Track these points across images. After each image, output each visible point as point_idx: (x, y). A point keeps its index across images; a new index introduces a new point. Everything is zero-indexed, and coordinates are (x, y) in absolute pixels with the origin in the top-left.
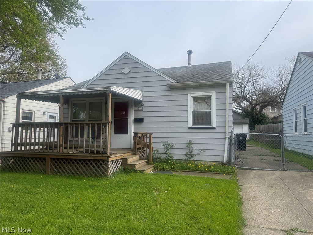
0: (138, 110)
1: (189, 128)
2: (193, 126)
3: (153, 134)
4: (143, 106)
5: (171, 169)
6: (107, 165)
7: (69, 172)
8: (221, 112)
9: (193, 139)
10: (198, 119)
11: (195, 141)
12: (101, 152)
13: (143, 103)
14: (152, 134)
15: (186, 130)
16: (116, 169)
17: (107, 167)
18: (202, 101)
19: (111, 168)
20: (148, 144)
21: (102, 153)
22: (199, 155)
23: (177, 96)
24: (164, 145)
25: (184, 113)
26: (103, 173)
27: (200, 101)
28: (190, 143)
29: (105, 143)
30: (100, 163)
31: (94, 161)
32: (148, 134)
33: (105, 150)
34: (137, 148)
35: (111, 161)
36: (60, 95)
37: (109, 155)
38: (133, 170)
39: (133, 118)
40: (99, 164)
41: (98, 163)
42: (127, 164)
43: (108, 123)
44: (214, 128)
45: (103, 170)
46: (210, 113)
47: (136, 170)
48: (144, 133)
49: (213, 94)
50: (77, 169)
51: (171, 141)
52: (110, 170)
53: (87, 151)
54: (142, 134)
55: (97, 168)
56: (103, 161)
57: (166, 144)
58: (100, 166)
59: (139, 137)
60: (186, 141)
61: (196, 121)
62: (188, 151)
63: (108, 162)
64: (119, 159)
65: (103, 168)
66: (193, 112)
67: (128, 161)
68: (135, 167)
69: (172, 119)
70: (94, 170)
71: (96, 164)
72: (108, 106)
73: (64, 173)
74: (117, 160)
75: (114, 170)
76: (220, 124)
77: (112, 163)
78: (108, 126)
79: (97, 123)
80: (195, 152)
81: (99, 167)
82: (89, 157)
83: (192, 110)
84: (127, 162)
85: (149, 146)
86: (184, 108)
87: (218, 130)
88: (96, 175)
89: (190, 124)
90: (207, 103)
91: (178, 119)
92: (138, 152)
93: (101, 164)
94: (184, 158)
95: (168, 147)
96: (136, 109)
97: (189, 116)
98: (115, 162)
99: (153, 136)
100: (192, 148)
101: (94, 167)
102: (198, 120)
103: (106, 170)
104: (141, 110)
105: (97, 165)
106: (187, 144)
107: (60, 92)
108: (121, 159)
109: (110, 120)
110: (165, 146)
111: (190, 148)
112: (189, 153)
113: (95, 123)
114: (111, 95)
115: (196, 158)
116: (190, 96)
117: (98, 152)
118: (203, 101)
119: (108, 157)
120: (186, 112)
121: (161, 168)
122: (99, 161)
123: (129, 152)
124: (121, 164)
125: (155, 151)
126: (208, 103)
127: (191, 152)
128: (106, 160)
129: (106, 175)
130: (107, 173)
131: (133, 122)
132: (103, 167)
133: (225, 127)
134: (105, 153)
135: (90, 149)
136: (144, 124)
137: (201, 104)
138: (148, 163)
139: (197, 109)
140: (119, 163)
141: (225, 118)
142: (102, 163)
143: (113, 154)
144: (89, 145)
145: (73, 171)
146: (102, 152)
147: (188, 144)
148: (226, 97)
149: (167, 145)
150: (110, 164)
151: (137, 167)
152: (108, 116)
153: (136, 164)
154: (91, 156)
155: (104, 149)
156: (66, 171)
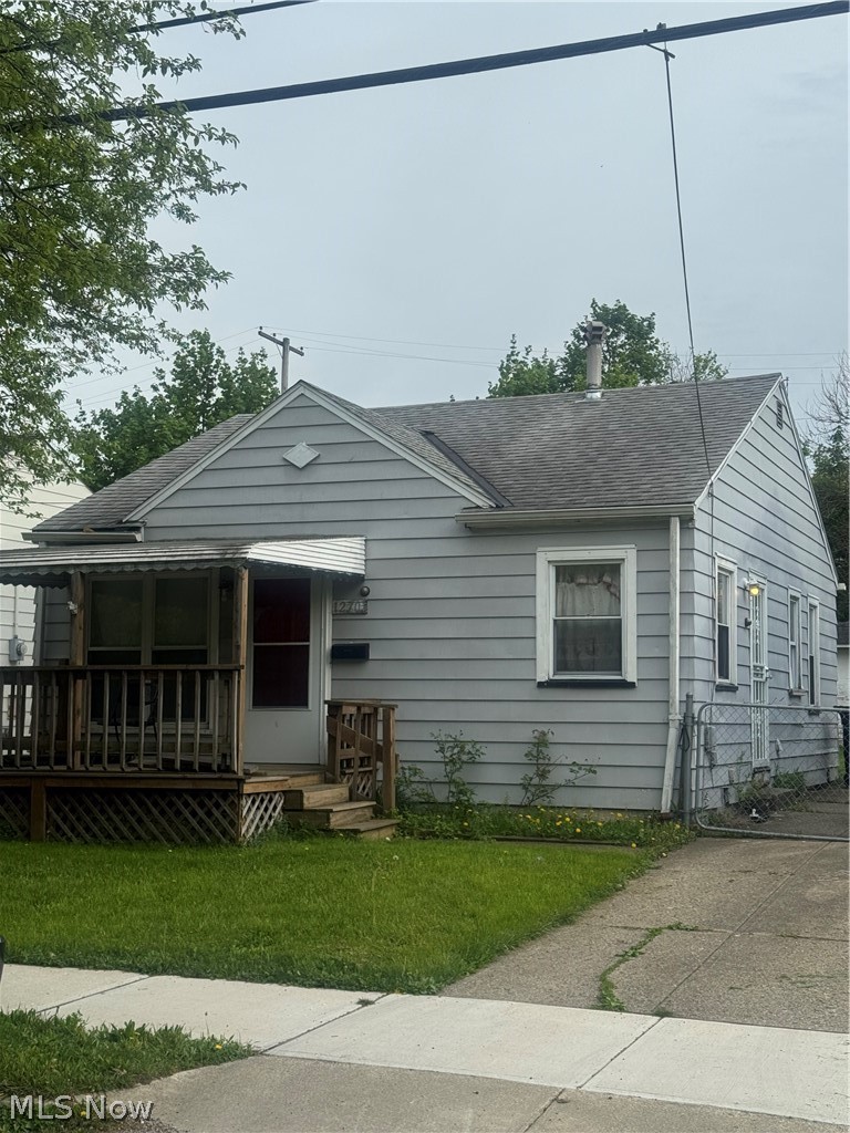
0: (348, 613)
1: (541, 685)
2: (556, 677)
3: (397, 706)
4: (369, 597)
5: (459, 832)
6: (236, 807)
7: (112, 832)
8: (655, 626)
9: (553, 728)
10: (575, 650)
11: (558, 734)
12: (215, 767)
13: (366, 584)
14: (392, 708)
15: (529, 691)
16: (267, 825)
17: (237, 814)
18: (590, 582)
19: (248, 820)
20: (381, 743)
21: (220, 770)
22: (570, 785)
23: (494, 559)
24: (442, 750)
25: (521, 628)
26: (224, 833)
27: (583, 580)
28: (541, 742)
29: (227, 738)
30: (214, 800)
31: (195, 793)
32: (382, 706)
33: (228, 761)
34: (342, 761)
35: (249, 795)
36: (72, 572)
37: (241, 774)
38: (324, 830)
39: (329, 644)
40: (209, 804)
41: (207, 801)
42: (302, 810)
43: (239, 671)
44: (631, 685)
45: (225, 823)
46: (618, 625)
47: (332, 831)
48: (364, 705)
49: (626, 553)
50: (140, 821)
51: (469, 734)
52: (247, 824)
53: (169, 765)
54: (359, 709)
55: (204, 817)
56: (225, 794)
57: (452, 744)
58: (214, 810)
59: (348, 718)
60: (526, 734)
61: (570, 657)
62: (531, 772)
63: (240, 795)
64: (275, 793)
65: (225, 817)
66: (555, 621)
67: (305, 802)
68: (328, 819)
69: (479, 649)
70: (194, 823)
71: (202, 805)
72: (237, 611)
73: (94, 836)
74: (266, 793)
75: (257, 827)
76: (653, 671)
77: (253, 802)
78: (239, 682)
79: (201, 671)
80: (558, 776)
81: (209, 814)
82: (176, 781)
83: (552, 615)
84: (302, 804)
85: (382, 752)
86: (520, 608)
87: (642, 692)
88: (201, 840)
89: (545, 668)
90: (609, 586)
91: (499, 650)
92: (344, 774)
93: (217, 806)
94: (517, 797)
95: (460, 756)
96: (339, 608)
97: (539, 639)
98: (262, 801)
99: (396, 715)
100: (547, 761)
101: (194, 814)
102: (577, 654)
103: (233, 824)
104: (357, 613)
105: (206, 809)
106: (530, 745)
107: (73, 562)
108: (284, 792)
109: (243, 661)
110: (448, 754)
111: (541, 761)
112: (536, 781)
113: (194, 671)
114: (246, 574)
115: (562, 798)
116: (546, 558)
117: (206, 767)
118: (596, 581)
119: (241, 781)
120: (530, 621)
121: (424, 830)
122: (209, 793)
123: (309, 774)
124: (283, 809)
125: (407, 771)
126: (612, 590)
127: (543, 775)
128: (234, 791)
129: (233, 840)
130: (238, 832)
131: (329, 660)
132: (224, 814)
133: (668, 680)
134: (229, 769)
135: (179, 758)
136: (369, 670)
137: (590, 590)
138: (378, 812)
139: (574, 611)
140: (275, 808)
141: (669, 647)
142: (221, 801)
143: (255, 775)
144: (175, 744)
145: (124, 829)
146: (219, 766)
147: (534, 744)
148: (669, 566)
149: (456, 751)
150: (246, 804)
151: (335, 821)
152: (238, 647)
153: (331, 811)
154: (184, 779)
155: (224, 756)
156: (102, 830)
